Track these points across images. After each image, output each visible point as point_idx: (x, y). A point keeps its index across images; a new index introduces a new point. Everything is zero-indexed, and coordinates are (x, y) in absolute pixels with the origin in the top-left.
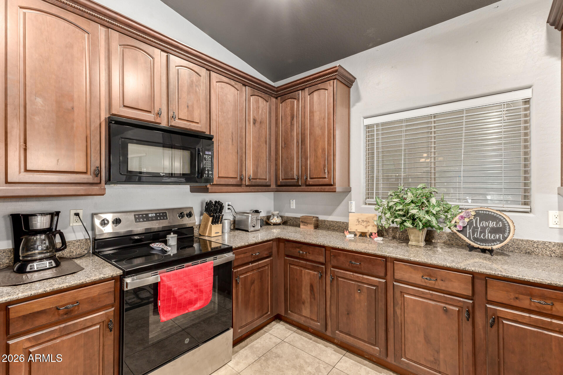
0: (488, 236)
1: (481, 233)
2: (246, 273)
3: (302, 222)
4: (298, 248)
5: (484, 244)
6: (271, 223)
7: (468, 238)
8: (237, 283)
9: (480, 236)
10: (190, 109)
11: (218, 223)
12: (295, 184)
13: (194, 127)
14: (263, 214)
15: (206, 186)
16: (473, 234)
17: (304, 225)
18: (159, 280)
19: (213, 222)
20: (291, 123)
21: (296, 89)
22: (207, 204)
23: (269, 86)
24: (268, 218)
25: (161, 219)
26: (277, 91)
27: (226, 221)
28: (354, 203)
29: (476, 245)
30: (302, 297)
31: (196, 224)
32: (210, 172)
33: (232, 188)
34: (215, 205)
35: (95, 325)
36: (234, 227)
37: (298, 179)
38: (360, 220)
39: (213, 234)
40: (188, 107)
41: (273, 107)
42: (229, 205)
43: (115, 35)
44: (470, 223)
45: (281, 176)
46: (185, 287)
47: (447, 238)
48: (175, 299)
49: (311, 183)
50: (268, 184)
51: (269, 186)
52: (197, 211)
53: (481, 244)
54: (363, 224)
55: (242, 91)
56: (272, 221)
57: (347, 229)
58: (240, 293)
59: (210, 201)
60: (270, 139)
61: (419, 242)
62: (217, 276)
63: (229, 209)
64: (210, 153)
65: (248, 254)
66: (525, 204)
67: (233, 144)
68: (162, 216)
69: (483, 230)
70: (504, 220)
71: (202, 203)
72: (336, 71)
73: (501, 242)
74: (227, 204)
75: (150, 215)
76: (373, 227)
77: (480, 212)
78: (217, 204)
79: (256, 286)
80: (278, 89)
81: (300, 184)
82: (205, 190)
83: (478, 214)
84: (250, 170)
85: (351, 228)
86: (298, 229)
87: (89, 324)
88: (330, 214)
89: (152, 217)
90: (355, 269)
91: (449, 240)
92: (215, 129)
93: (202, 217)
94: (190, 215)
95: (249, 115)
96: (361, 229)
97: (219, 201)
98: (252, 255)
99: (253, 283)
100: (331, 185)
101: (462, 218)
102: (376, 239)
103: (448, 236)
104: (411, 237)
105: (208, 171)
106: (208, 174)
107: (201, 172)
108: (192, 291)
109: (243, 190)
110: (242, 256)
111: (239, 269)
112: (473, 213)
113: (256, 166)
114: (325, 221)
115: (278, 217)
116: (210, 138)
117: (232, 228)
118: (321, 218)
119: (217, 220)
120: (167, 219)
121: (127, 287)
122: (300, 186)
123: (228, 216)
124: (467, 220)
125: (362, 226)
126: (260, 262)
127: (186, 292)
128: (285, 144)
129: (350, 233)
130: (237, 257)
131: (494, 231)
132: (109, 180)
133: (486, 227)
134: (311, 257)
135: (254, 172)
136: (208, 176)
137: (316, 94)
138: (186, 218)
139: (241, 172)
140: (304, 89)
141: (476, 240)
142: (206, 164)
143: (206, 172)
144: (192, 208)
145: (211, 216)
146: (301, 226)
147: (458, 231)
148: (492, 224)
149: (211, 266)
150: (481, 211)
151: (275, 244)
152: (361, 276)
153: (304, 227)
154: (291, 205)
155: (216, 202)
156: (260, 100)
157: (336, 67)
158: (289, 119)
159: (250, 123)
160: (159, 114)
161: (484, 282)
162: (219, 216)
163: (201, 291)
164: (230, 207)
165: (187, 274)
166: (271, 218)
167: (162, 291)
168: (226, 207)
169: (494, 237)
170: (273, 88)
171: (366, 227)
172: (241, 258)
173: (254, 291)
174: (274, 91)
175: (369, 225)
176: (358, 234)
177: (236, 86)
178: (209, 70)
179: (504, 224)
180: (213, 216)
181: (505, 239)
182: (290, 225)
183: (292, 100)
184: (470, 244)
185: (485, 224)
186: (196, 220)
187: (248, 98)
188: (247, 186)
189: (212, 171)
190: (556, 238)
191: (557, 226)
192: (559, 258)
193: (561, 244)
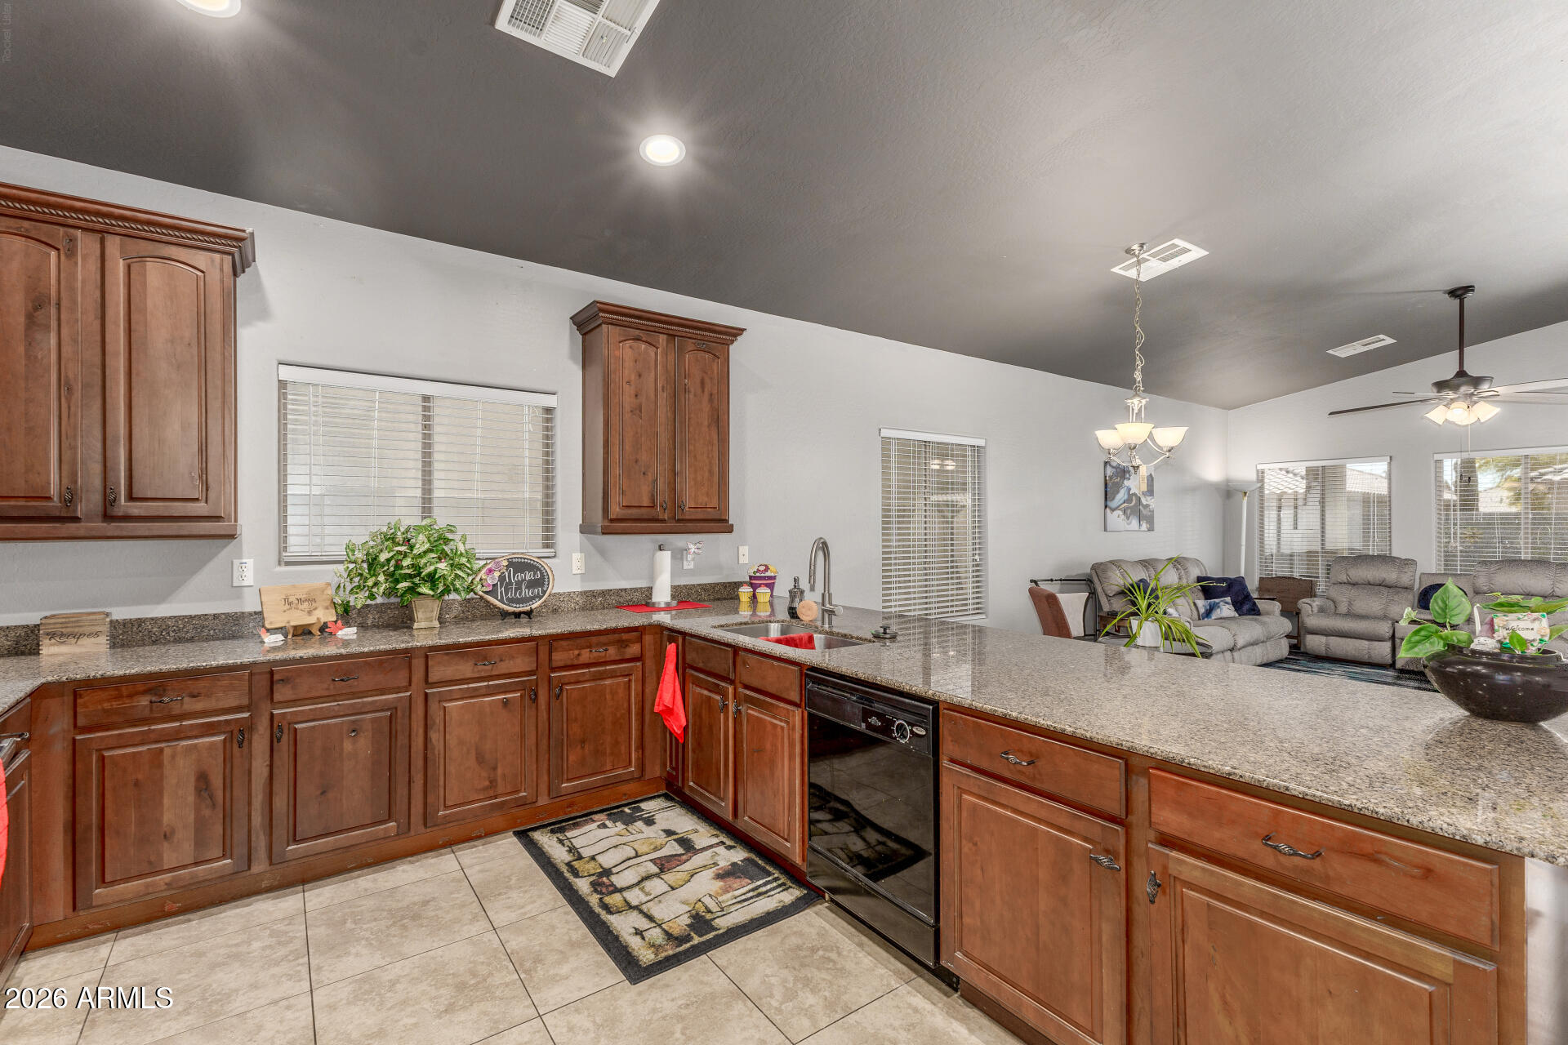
0: (526, 593)
1: (516, 590)
3: (48, 635)
5: (521, 605)
7: (499, 601)
9: (515, 594)
12: (54, 512)
16: (507, 594)
20: (33, 318)
28: (248, 562)
29: (511, 609)
37: (69, 498)
38: (293, 600)
44: (502, 578)
47: (460, 608)
49: (126, 513)
53: (518, 606)
54: (300, 607)
61: (431, 621)
66: (547, 546)
69: (519, 583)
70: (542, 569)
73: (540, 598)
76: (327, 611)
77: (514, 560)
81: (78, 513)
83: (511, 564)
85: (272, 620)
86: (33, 658)
88: (158, 600)
91: (463, 612)
96: (297, 618)
101: (490, 571)
102: (340, 634)
103: (461, 605)
112: (505, 563)
114: (140, 621)
124: (497, 574)
125: (299, 613)
129: (275, 631)
131: (532, 584)
133: (523, 581)
141: (511, 601)
146: (48, 650)
147: (486, 593)
148: (529, 576)
150: (515, 558)
152: (359, 701)
153: (60, 647)
161: (547, 647)
169: (532, 593)
171: (310, 613)
175: (315, 609)
176: (291, 633)
179: (542, 575)
181: (544, 592)
184: (503, 610)
185: (520, 576)
190: (577, 587)
191: (579, 572)
192: (583, 609)
193: (585, 592)
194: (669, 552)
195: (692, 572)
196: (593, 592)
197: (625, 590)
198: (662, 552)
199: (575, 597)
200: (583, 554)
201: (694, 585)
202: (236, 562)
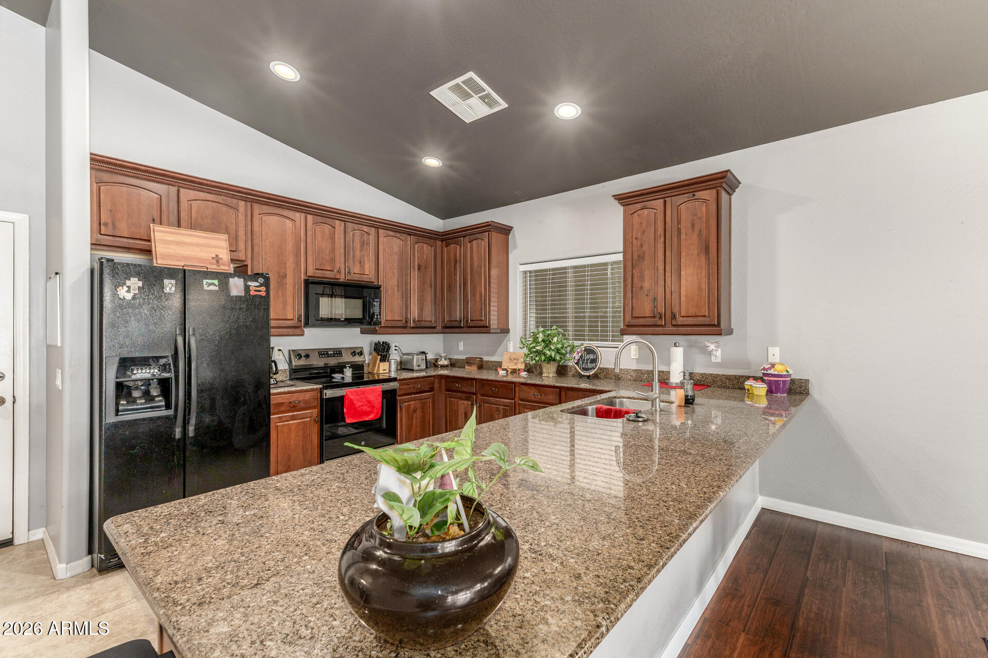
0: (590, 366)
1: (586, 363)
2: (409, 401)
3: (467, 363)
4: (456, 382)
6: (439, 365)
7: (580, 369)
8: (401, 409)
9: (586, 366)
10: (362, 264)
11: (385, 361)
12: (458, 325)
13: (365, 278)
14: (430, 356)
15: (375, 328)
16: (583, 365)
17: (468, 366)
18: (345, 394)
19: (381, 361)
20: (455, 267)
21: (459, 236)
22: (376, 344)
23: (434, 232)
24: (436, 360)
25: (338, 356)
26: (442, 236)
27: (392, 361)
28: (511, 343)
29: (584, 373)
30: (458, 424)
31: (367, 362)
32: (379, 317)
33: (398, 330)
34: (383, 345)
35: (307, 418)
36: (401, 367)
37: (460, 321)
38: (512, 358)
39: (381, 371)
40: (360, 263)
41: (439, 251)
42: (395, 346)
43: (310, 217)
44: (581, 357)
45: (446, 319)
46: (362, 402)
48: (355, 408)
49: (471, 325)
50: (433, 326)
51: (435, 327)
52: (366, 351)
53: (586, 372)
54: (514, 362)
55: (406, 241)
56: (439, 363)
57: (500, 366)
58: (404, 418)
59: (379, 342)
60: (435, 282)
62: (385, 400)
63: (396, 350)
64: (379, 300)
65: (411, 386)
67: (398, 291)
68: (339, 353)
69: (587, 361)
70: (597, 353)
71: (371, 344)
72: (490, 225)
73: (594, 369)
74: (394, 345)
75: (330, 353)
76: (522, 366)
78: (384, 344)
79: (419, 413)
80: (443, 233)
81: (462, 325)
82: (374, 332)
83: (586, 350)
84: (414, 312)
85: (505, 366)
86: (463, 369)
87: (304, 416)
88: (493, 354)
89: (331, 354)
90: (496, 395)
92: (382, 277)
93: (371, 357)
94: (361, 354)
95: (414, 262)
96: (512, 366)
97: (386, 342)
98: (415, 387)
99: (415, 411)
100: (487, 327)
101: (578, 352)
102: (523, 374)
104: (544, 370)
105: (377, 315)
106: (377, 318)
107: (372, 316)
108: (366, 405)
109: (408, 332)
110: (406, 387)
111: (403, 398)
112: (583, 350)
113: (421, 309)
114: (488, 362)
115: (445, 359)
116: (378, 287)
117: (399, 368)
118: (486, 358)
119: (384, 358)
120: (342, 356)
121: (326, 395)
122: (463, 328)
123: (394, 356)
124: (580, 354)
125: (513, 364)
126: (422, 395)
127: (363, 405)
128: (450, 287)
129: (504, 370)
130: (401, 387)
131: (592, 361)
132: (307, 324)
133: (588, 359)
134: (465, 390)
135: (418, 314)
136: (377, 320)
137: (474, 242)
138: (357, 356)
139: (406, 314)
140: (465, 236)
141: (584, 369)
142: (376, 310)
143: (376, 317)
144: (362, 347)
145: (379, 355)
146: (467, 367)
147: (575, 363)
148: (591, 356)
149: (380, 390)
150: (587, 347)
151: (436, 380)
152: (499, 399)
153: (469, 367)
154: (459, 347)
155: (383, 342)
156: (425, 246)
157: (488, 222)
158: (453, 264)
159: (414, 270)
160: (339, 272)
162: (386, 355)
163: (373, 407)
164: (397, 348)
165: (363, 393)
166: (439, 360)
167: (346, 402)
168: (393, 348)
170: (438, 233)
171: (516, 364)
172: (405, 388)
173: (416, 418)
174: (439, 235)
175: (519, 364)
176: (510, 371)
177: (401, 238)
178: (378, 228)
179: (596, 356)
180: (381, 355)
181: (596, 366)
182: (458, 367)
183: (456, 245)
184: (581, 373)
185: (588, 356)
186: (367, 358)
187: (413, 246)
188: (413, 328)
189: (380, 315)
190: (634, 366)
191: (635, 357)
192: (635, 380)
193: (637, 370)
194: (682, 348)
195: (718, 365)
196: (641, 370)
197: (663, 372)
198: (677, 348)
199: (630, 372)
200: (638, 347)
201: (718, 375)
202: (508, 343)
